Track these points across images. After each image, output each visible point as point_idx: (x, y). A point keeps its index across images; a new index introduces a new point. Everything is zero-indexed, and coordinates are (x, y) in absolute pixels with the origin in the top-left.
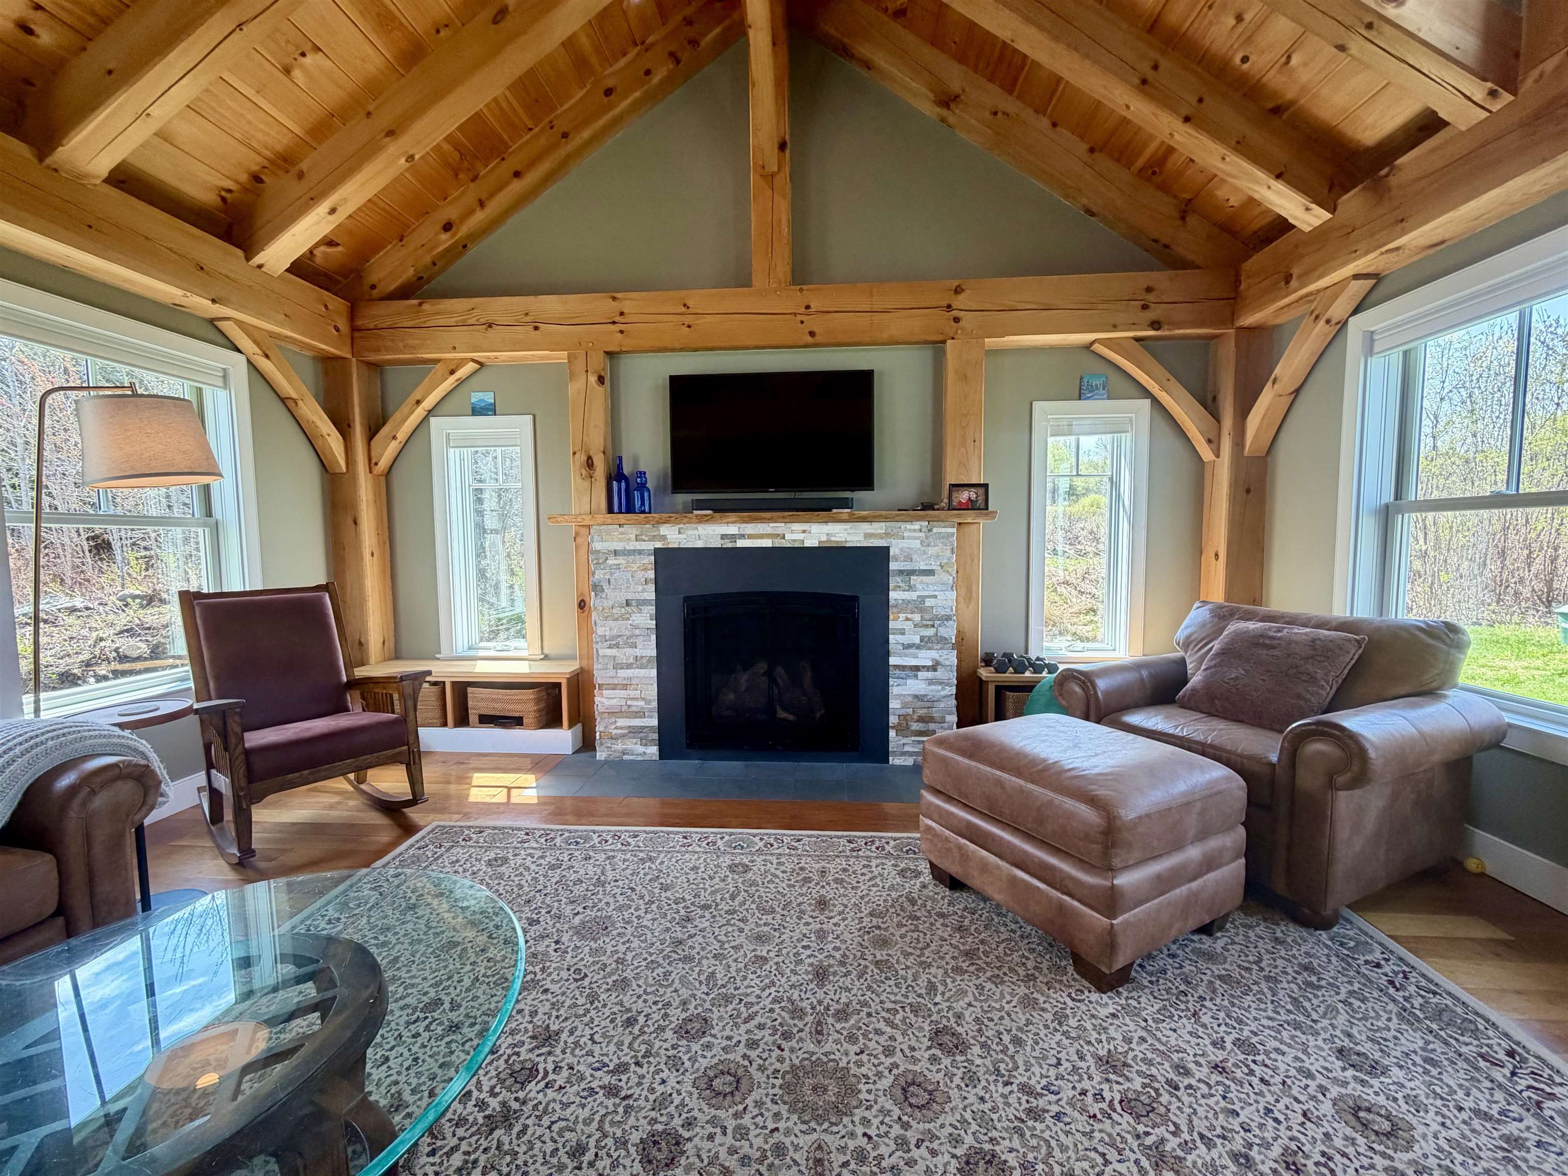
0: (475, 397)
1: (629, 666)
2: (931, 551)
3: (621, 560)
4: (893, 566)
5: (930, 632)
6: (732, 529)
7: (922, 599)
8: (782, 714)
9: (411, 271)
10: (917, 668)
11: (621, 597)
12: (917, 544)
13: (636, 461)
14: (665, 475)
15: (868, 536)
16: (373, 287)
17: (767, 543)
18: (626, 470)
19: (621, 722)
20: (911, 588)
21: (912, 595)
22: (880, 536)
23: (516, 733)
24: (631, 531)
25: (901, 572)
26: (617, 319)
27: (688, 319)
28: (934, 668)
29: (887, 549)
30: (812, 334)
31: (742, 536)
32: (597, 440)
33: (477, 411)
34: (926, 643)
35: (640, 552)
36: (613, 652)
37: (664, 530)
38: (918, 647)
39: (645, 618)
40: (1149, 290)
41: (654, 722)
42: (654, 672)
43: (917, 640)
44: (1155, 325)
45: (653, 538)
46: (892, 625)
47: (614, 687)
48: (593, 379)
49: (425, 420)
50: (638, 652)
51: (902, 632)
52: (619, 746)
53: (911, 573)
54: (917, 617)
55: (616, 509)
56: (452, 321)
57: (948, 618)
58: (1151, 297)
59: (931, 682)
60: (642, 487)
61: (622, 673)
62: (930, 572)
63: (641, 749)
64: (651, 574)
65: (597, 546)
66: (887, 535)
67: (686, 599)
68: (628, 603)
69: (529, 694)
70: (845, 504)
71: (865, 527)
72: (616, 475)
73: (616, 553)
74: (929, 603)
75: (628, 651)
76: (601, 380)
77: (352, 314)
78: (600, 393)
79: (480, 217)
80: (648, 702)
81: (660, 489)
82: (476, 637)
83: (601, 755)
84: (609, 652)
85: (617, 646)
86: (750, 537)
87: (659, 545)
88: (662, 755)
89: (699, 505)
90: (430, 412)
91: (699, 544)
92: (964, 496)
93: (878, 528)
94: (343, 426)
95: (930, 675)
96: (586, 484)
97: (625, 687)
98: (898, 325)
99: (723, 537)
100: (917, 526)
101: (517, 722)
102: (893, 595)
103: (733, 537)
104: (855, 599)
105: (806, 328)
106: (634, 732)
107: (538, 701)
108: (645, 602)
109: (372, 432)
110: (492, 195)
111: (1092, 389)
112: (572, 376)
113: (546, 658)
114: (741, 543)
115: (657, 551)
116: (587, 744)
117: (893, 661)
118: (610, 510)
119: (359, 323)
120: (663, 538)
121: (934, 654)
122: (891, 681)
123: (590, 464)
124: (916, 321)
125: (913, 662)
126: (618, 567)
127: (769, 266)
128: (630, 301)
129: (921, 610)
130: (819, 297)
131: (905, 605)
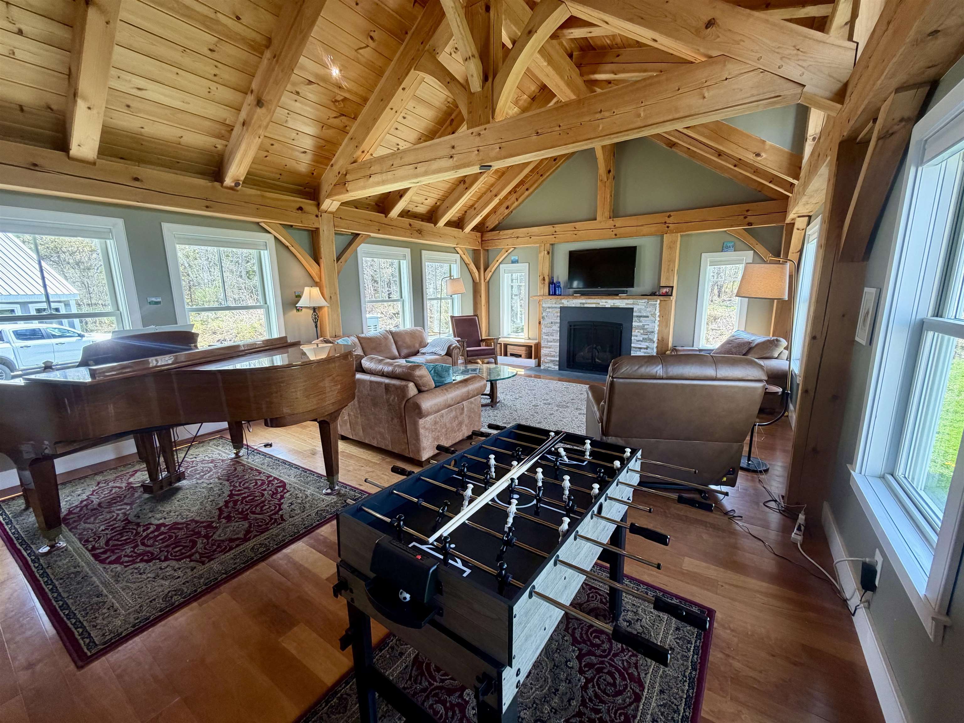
0: (513, 258)
1: (551, 342)
2: (648, 309)
3: (550, 310)
4: (635, 314)
5: (646, 336)
6: (584, 301)
7: (644, 325)
9: (497, 222)
10: (640, 348)
11: (550, 321)
12: (643, 307)
13: (558, 278)
14: (566, 283)
15: (627, 304)
16: (487, 227)
17: (594, 306)
18: (555, 281)
19: (548, 358)
20: (640, 322)
21: (641, 324)
22: (630, 304)
23: (520, 359)
24: (554, 301)
25: (637, 316)
26: (554, 233)
27: (575, 232)
28: (647, 349)
29: (633, 308)
30: (616, 235)
31: (587, 303)
32: (546, 272)
33: (513, 262)
34: (644, 340)
35: (556, 308)
37: (563, 301)
38: (642, 341)
39: (556, 327)
40: (748, 211)
41: (558, 359)
42: (558, 344)
43: (641, 339)
44: (750, 224)
45: (560, 304)
46: (633, 334)
47: (547, 348)
48: (546, 252)
49: (499, 265)
50: (554, 338)
51: (636, 336)
52: (547, 365)
53: (641, 317)
54: (642, 331)
55: (551, 294)
56: (507, 237)
57: (652, 332)
58: (749, 213)
59: (645, 353)
60: (559, 287)
61: (549, 344)
62: (648, 317)
63: (553, 367)
64: (559, 314)
65: (544, 305)
66: (633, 304)
67: (569, 322)
68: (552, 323)
69: (524, 348)
70: (623, 292)
71: (628, 301)
72: (551, 283)
73: (549, 308)
74: (646, 327)
75: (551, 337)
76: (548, 253)
77: (482, 236)
78: (548, 257)
79: (516, 203)
80: (556, 353)
81: (565, 287)
82: (510, 332)
83: (542, 367)
84: (546, 337)
85: (548, 335)
86: (589, 303)
87: (561, 305)
88: (560, 369)
89: (576, 292)
90: (500, 263)
91: (573, 306)
92: (664, 290)
93: (630, 301)
94: (478, 269)
95: (645, 351)
96: (543, 285)
97: (550, 348)
98: (645, 229)
99: (581, 303)
100: (643, 301)
101: (520, 356)
102: (634, 324)
103: (583, 304)
104: (621, 325)
105: (614, 233)
106: (552, 361)
107: (526, 351)
108: (557, 323)
109: (485, 270)
110: (520, 197)
111: (728, 247)
112: (540, 252)
113: (529, 339)
114: (586, 306)
115: (561, 308)
116: (539, 365)
117: (633, 345)
118: (549, 294)
119: (483, 239)
120: (563, 303)
121: (647, 344)
122: (632, 352)
123: (544, 279)
124: (653, 228)
125: (640, 346)
126: (549, 312)
127: (602, 213)
128: (558, 228)
129: (643, 329)
130: (619, 222)
131: (638, 327)
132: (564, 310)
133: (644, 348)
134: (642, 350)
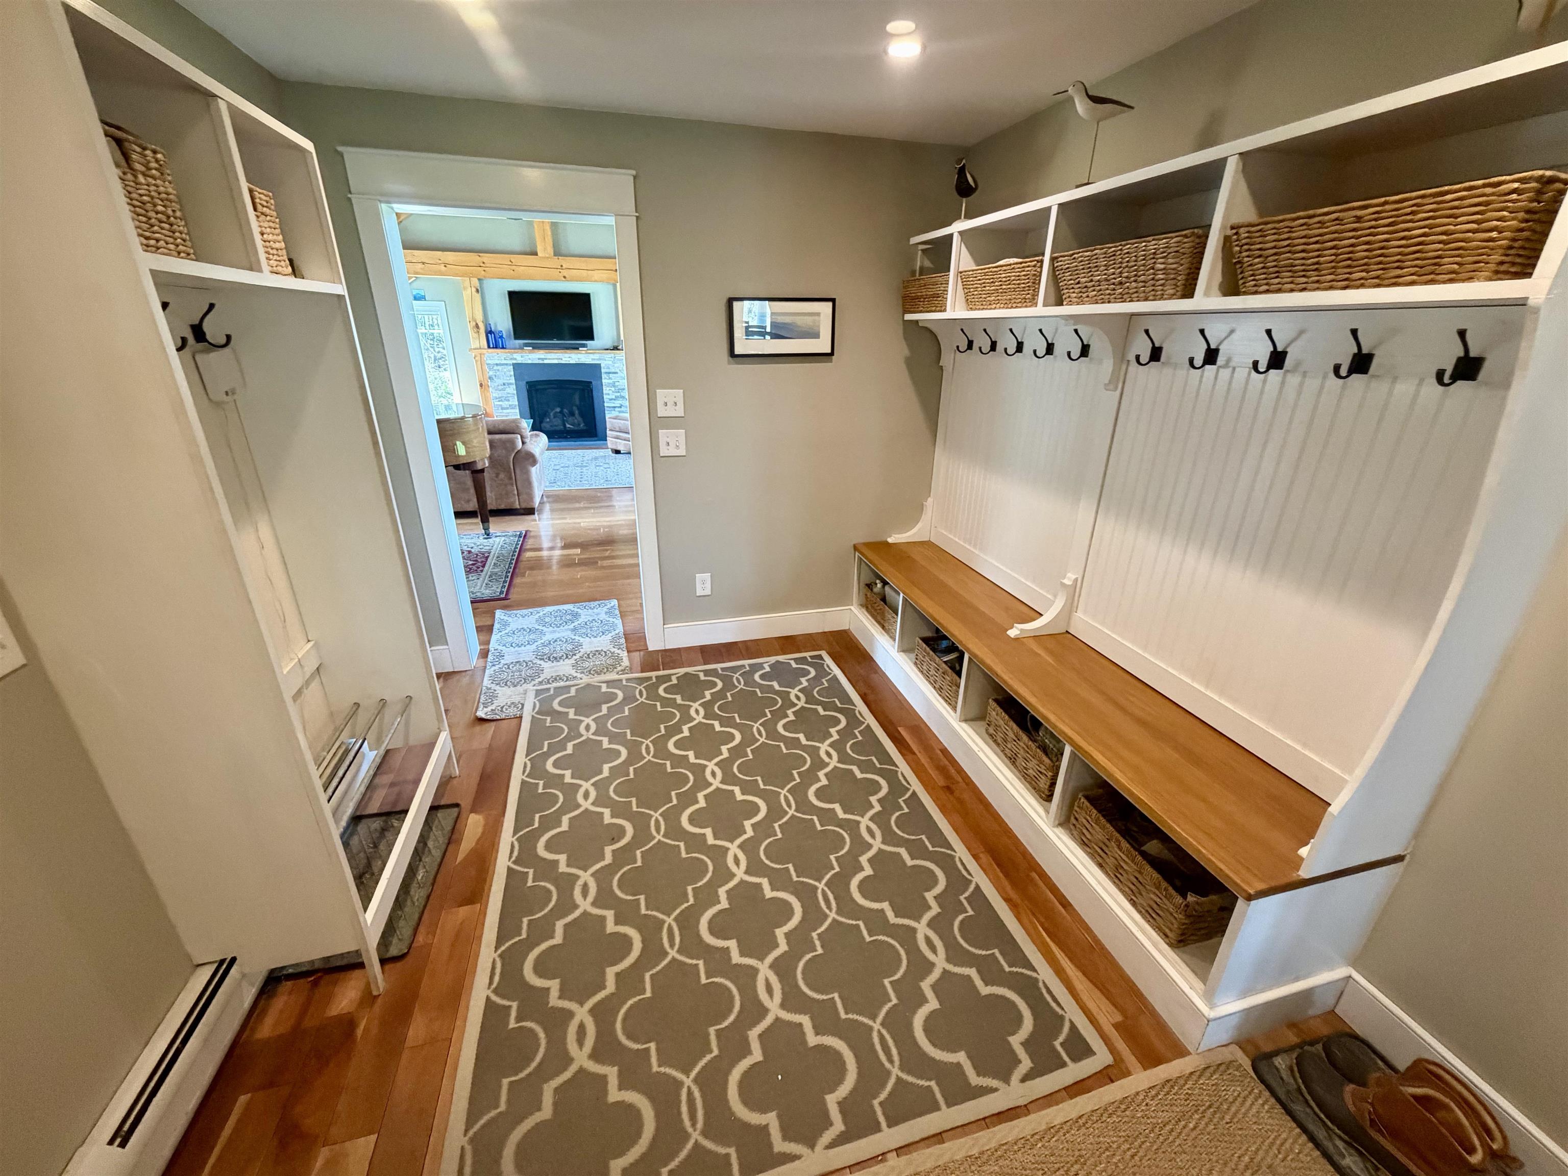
0: (415, 292)
1: (507, 408)
2: (616, 365)
3: (499, 368)
4: (603, 371)
5: (619, 394)
6: (543, 357)
7: (614, 383)
8: (568, 426)
10: (615, 407)
11: (501, 382)
12: (611, 363)
13: (496, 326)
14: (510, 333)
15: (591, 359)
17: (556, 361)
18: (493, 329)
20: (610, 378)
21: (610, 381)
22: (598, 360)
24: (504, 355)
25: (606, 373)
26: (482, 265)
27: (514, 267)
28: (620, 407)
29: (600, 364)
30: (565, 277)
31: (546, 359)
32: (479, 318)
33: (417, 299)
34: (616, 398)
35: (507, 364)
36: (500, 403)
37: (515, 356)
39: (512, 390)
43: (614, 397)
45: (511, 359)
46: (604, 392)
48: (474, 290)
50: (511, 403)
51: (609, 394)
53: (610, 373)
54: (613, 389)
55: (491, 346)
57: (624, 389)
59: (620, 412)
60: (501, 337)
61: (505, 411)
62: (616, 373)
64: (512, 373)
65: (489, 362)
66: (599, 359)
67: (527, 383)
68: (504, 384)
70: (584, 346)
71: (592, 356)
72: (489, 332)
73: (497, 365)
74: (616, 384)
75: (507, 403)
76: (477, 291)
78: (478, 297)
81: (509, 336)
85: (502, 401)
86: (549, 359)
87: (514, 362)
89: (527, 345)
91: (530, 362)
93: (596, 356)
95: (619, 409)
96: (476, 335)
98: (597, 275)
99: (539, 359)
100: (610, 356)
102: (604, 381)
103: (543, 359)
104: (591, 382)
105: (562, 275)
108: (511, 384)
112: (465, 288)
114: (546, 362)
115: (514, 365)
117: (606, 405)
118: (489, 347)
120: (515, 359)
121: (620, 402)
122: (606, 412)
123: (477, 326)
124: (605, 275)
125: (613, 405)
126: (498, 370)
127: (545, 249)
128: (486, 258)
129: (614, 386)
130: (566, 262)
131: (608, 385)
132: (517, 367)
133: (619, 407)
134: (617, 409)
